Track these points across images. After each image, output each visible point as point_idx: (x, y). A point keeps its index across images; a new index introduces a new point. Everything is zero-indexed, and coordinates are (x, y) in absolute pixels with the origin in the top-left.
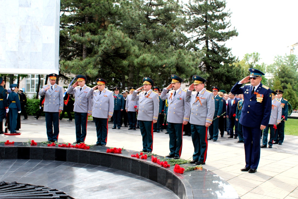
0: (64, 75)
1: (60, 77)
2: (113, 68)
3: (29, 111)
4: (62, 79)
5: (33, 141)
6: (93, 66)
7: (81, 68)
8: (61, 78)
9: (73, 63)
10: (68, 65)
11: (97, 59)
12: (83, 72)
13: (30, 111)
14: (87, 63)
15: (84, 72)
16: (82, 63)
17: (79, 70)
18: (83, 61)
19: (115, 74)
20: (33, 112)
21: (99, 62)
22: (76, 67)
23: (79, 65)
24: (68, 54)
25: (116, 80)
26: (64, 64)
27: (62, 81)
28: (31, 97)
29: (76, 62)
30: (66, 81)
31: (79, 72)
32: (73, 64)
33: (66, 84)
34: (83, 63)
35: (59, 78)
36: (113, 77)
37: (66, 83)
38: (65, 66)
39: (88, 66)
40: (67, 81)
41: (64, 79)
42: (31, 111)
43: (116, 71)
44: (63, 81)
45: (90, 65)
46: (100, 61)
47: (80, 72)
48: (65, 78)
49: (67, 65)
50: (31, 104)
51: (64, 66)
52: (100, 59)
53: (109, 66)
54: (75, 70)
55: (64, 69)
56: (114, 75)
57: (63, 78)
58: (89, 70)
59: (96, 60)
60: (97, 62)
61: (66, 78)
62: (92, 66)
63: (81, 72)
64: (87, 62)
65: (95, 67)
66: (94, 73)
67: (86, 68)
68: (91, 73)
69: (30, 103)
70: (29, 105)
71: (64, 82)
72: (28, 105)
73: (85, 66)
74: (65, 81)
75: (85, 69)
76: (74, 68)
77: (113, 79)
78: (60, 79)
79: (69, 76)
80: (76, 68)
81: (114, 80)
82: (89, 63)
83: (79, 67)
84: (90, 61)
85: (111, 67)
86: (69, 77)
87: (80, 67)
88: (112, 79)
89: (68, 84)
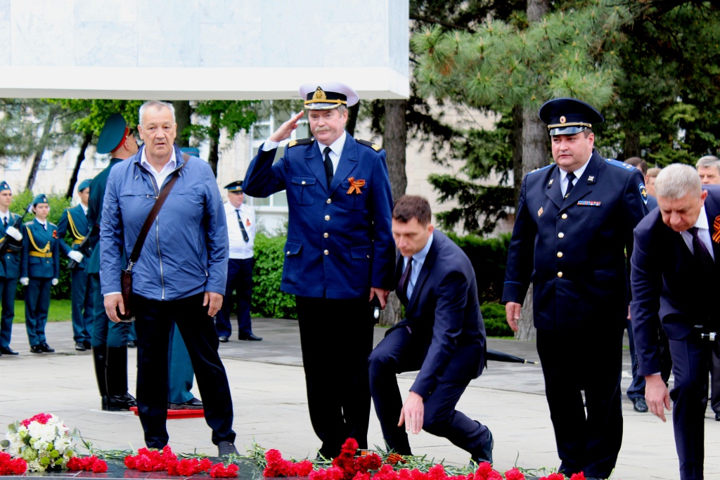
0: (430, 117)
1: (411, 126)
2: (685, 70)
3: (262, 295)
4: (422, 140)
5: (274, 455)
6: (583, 54)
7: (521, 67)
8: (420, 134)
9: (481, 42)
10: (456, 53)
11: (604, 16)
12: (530, 90)
13: (269, 299)
14: (555, 43)
15: (536, 88)
16: (530, 40)
17: (511, 80)
18: (532, 32)
19: (689, 107)
20: (283, 300)
21: (615, 33)
22: (495, 66)
23: (512, 51)
24: (452, 11)
25: (697, 135)
26: (437, 47)
27: (422, 147)
28: (275, 227)
29: (496, 40)
30: (441, 148)
31: (509, 87)
32: (482, 49)
33: (440, 162)
34: (529, 43)
35: (409, 134)
36: (683, 124)
37: (441, 155)
38: (442, 62)
39: (561, 58)
40: (447, 146)
41: (432, 136)
42: (275, 297)
43: (706, 81)
44: (428, 146)
45: (567, 50)
46: (624, 29)
47: (516, 89)
48: (436, 134)
49: (452, 55)
50: (273, 259)
51: (433, 59)
52: (621, 17)
53: (666, 61)
54: (494, 81)
55: (434, 77)
56: (684, 112)
57: (426, 132)
58: (565, 75)
59: (597, 25)
60: (608, 35)
61: (445, 133)
62: (578, 56)
63: (525, 89)
64: (552, 37)
65: (597, 58)
66: (590, 89)
67: (547, 69)
68: (577, 90)
69: (268, 257)
70: (265, 265)
71: (435, 154)
72: (258, 264)
73: (543, 59)
74: (437, 146)
75: (544, 75)
76: (485, 66)
77: (681, 134)
78: (414, 137)
79: (459, 122)
80: (499, 71)
81: (687, 136)
82: (566, 41)
83: (510, 63)
84: (570, 28)
85: (674, 65)
86: (455, 127)
87: (516, 62)
88: (674, 132)
89: (450, 161)
